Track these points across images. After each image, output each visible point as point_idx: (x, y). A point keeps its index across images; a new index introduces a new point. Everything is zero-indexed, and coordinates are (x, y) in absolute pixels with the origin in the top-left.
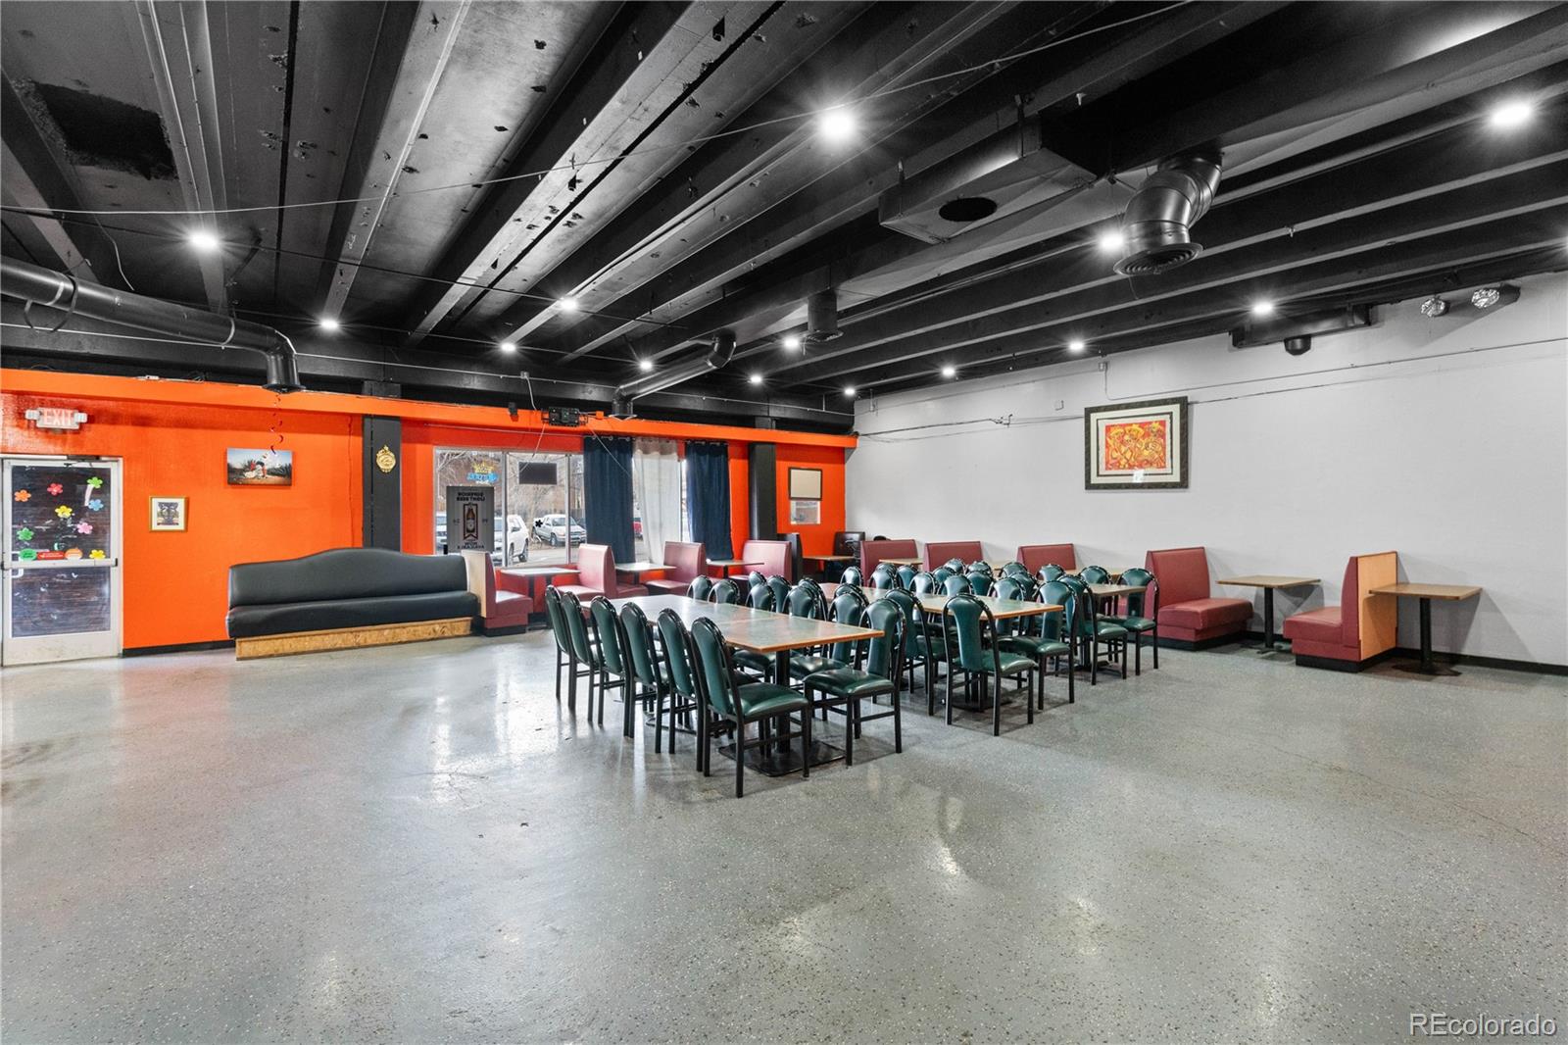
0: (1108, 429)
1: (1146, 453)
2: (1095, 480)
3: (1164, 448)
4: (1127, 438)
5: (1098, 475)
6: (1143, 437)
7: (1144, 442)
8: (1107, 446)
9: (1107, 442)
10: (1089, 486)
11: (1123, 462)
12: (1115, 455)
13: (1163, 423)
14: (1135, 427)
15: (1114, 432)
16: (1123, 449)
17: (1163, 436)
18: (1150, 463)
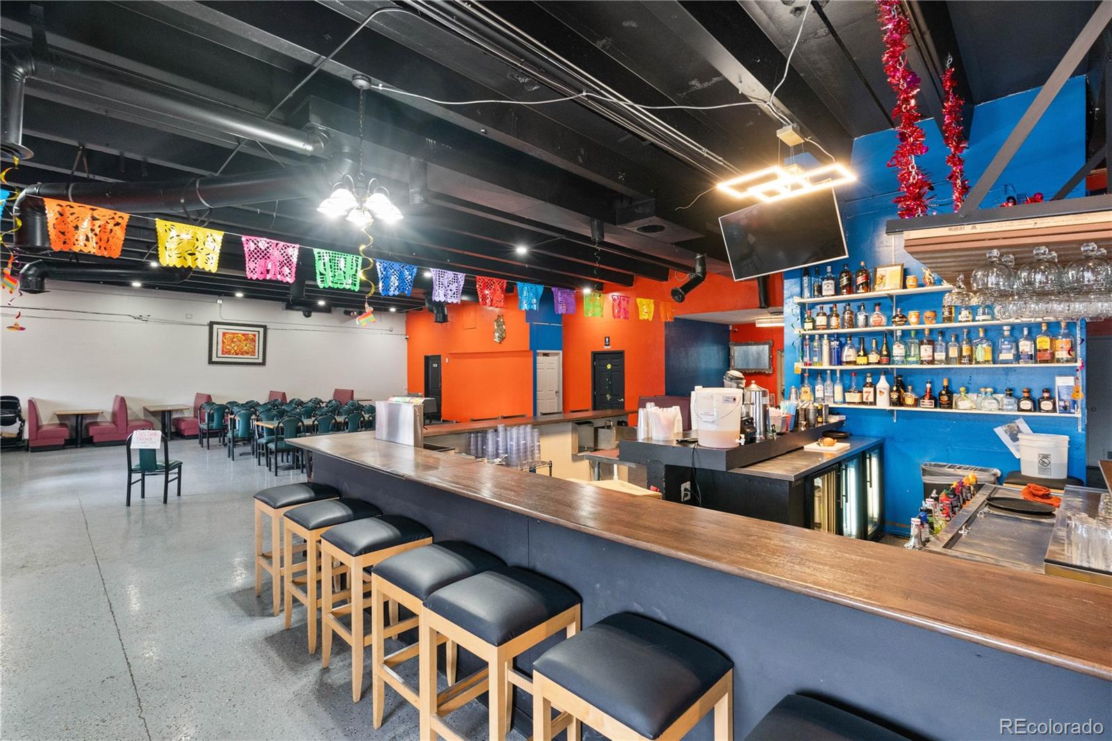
0: (224, 334)
1: (245, 348)
2: (214, 359)
3: (255, 346)
4: (235, 340)
5: (217, 357)
6: (244, 340)
7: (245, 343)
8: (223, 342)
9: (223, 341)
10: (211, 362)
11: (233, 351)
12: (228, 347)
13: (254, 335)
14: (240, 335)
15: (227, 336)
16: (233, 345)
17: (255, 342)
18: (247, 353)
